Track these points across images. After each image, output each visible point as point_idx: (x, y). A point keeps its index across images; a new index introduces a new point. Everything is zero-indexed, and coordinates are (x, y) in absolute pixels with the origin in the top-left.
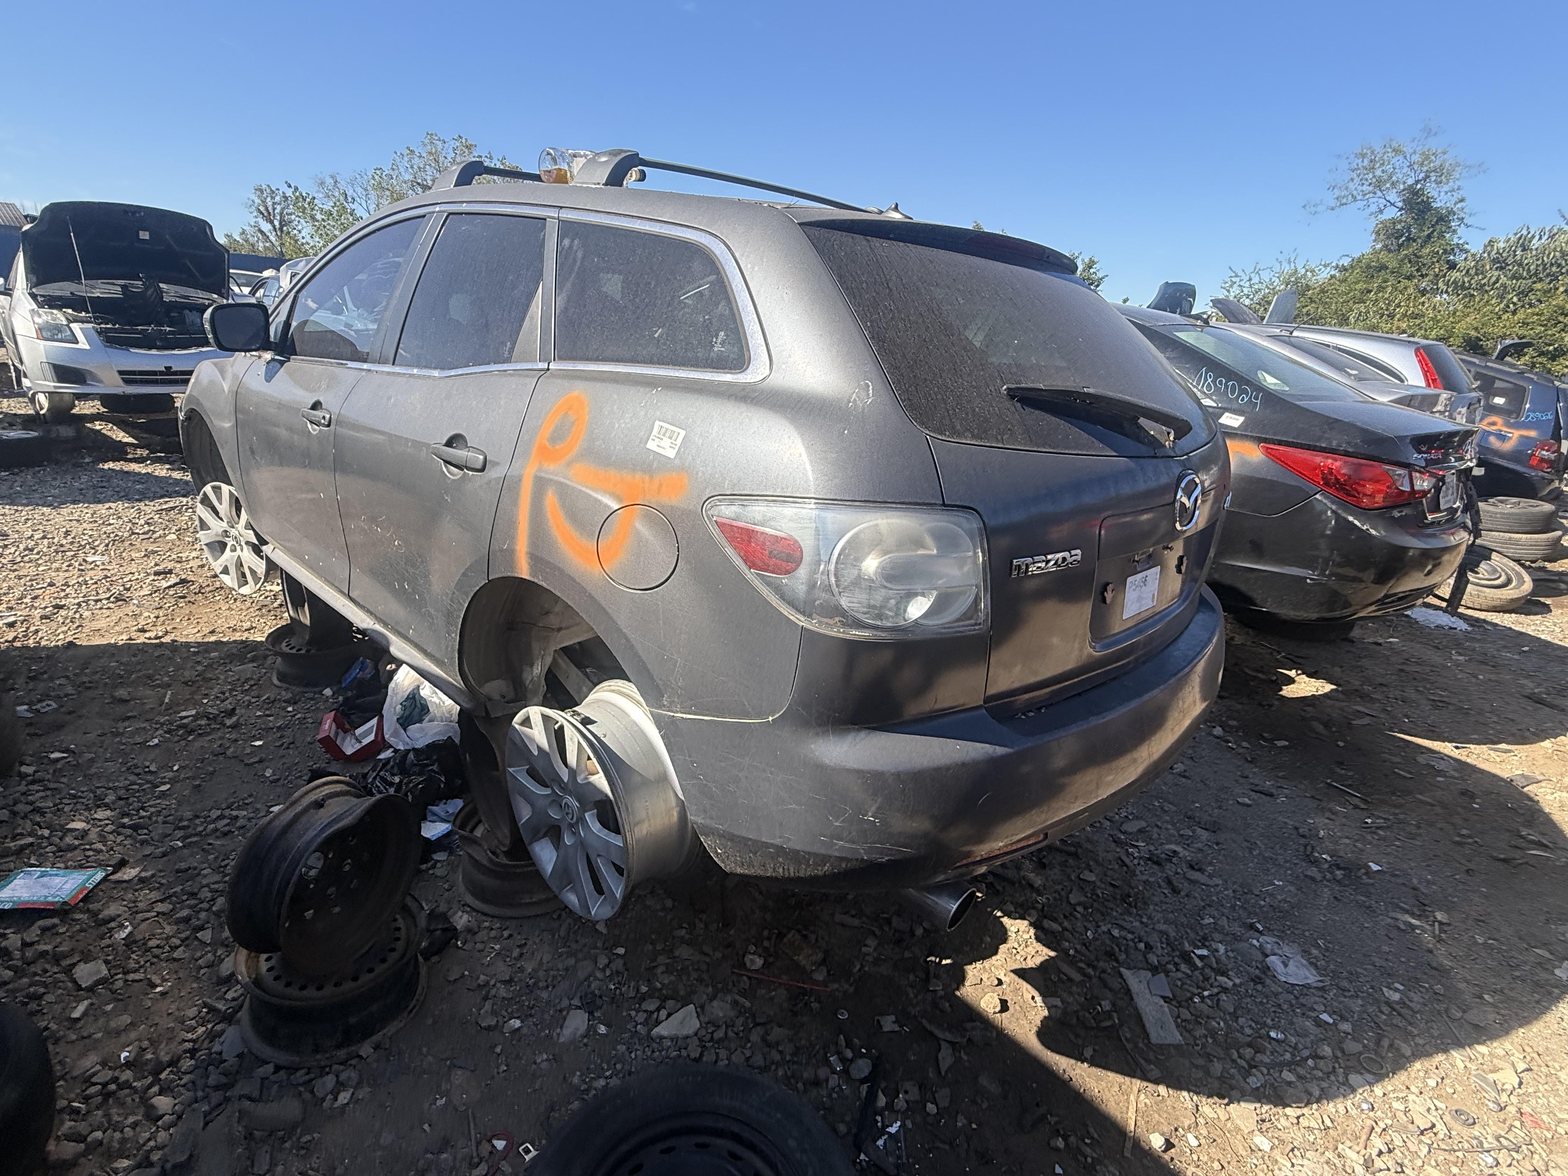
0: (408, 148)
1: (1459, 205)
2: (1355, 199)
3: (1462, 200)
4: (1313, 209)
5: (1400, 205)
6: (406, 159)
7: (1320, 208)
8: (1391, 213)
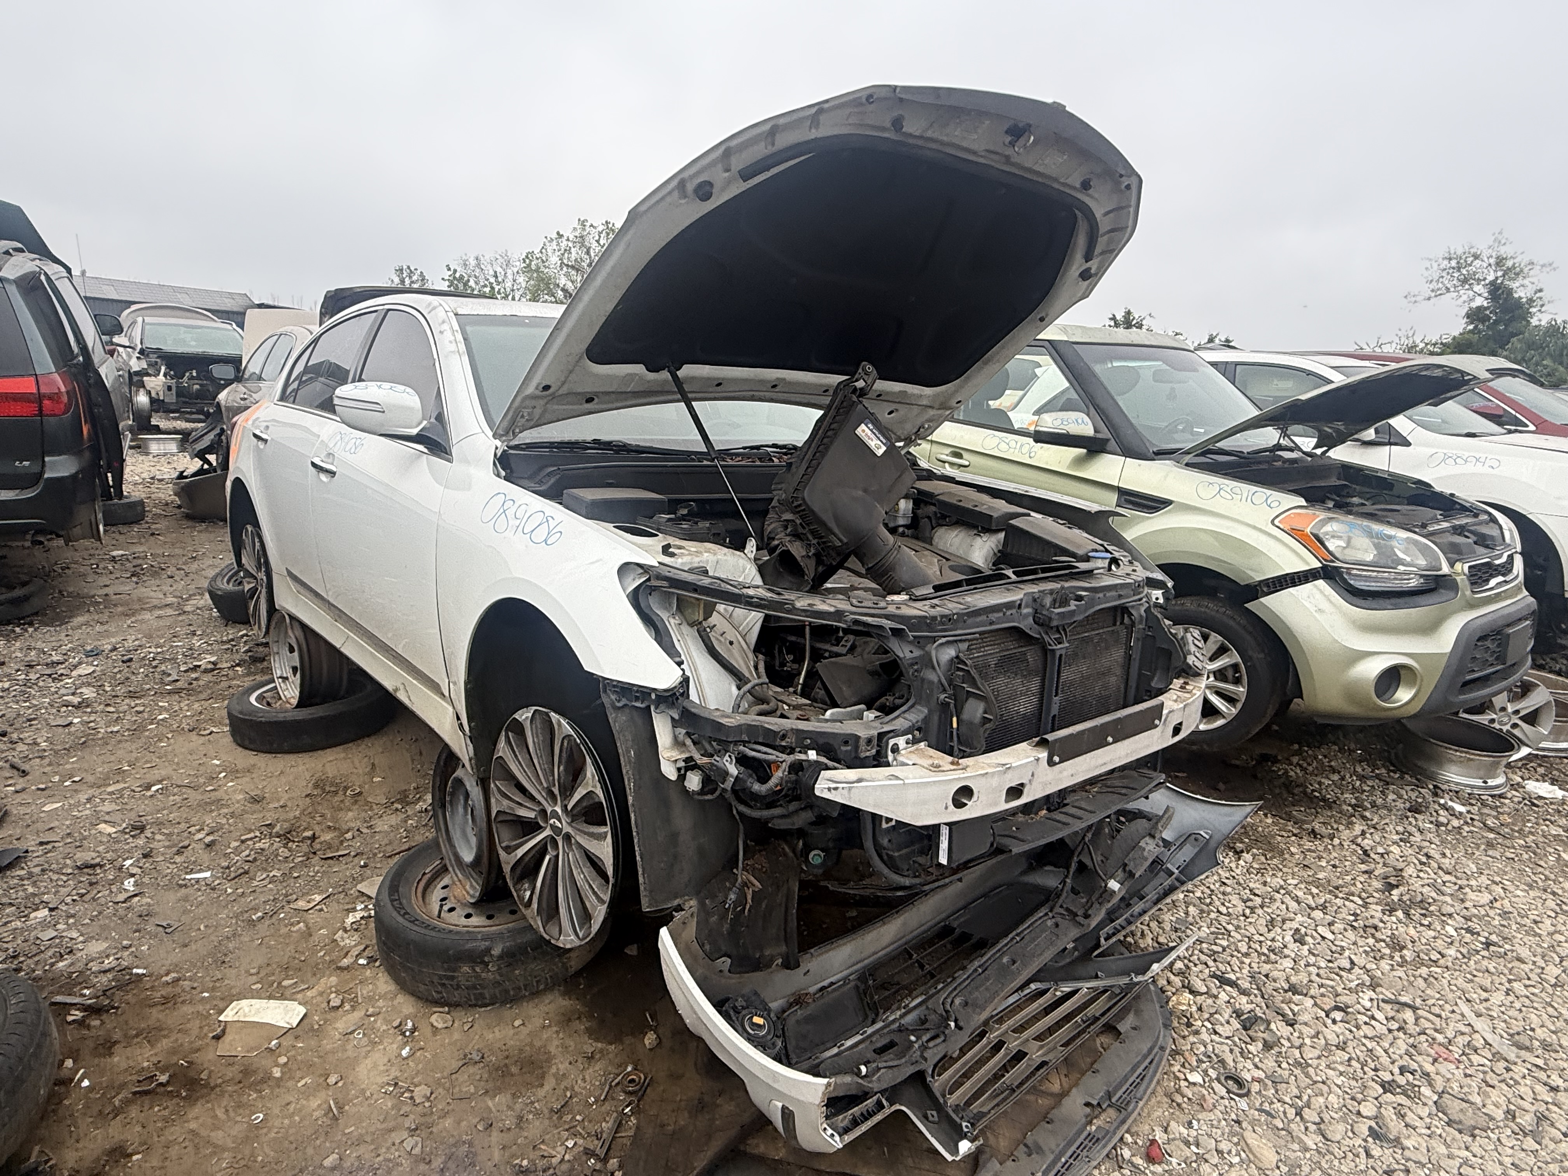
0: (558, 233)
1: (1538, 295)
2: (1448, 290)
3: (1541, 291)
4: (1413, 299)
5: (1486, 295)
6: (555, 243)
7: (1418, 298)
8: (1479, 302)
